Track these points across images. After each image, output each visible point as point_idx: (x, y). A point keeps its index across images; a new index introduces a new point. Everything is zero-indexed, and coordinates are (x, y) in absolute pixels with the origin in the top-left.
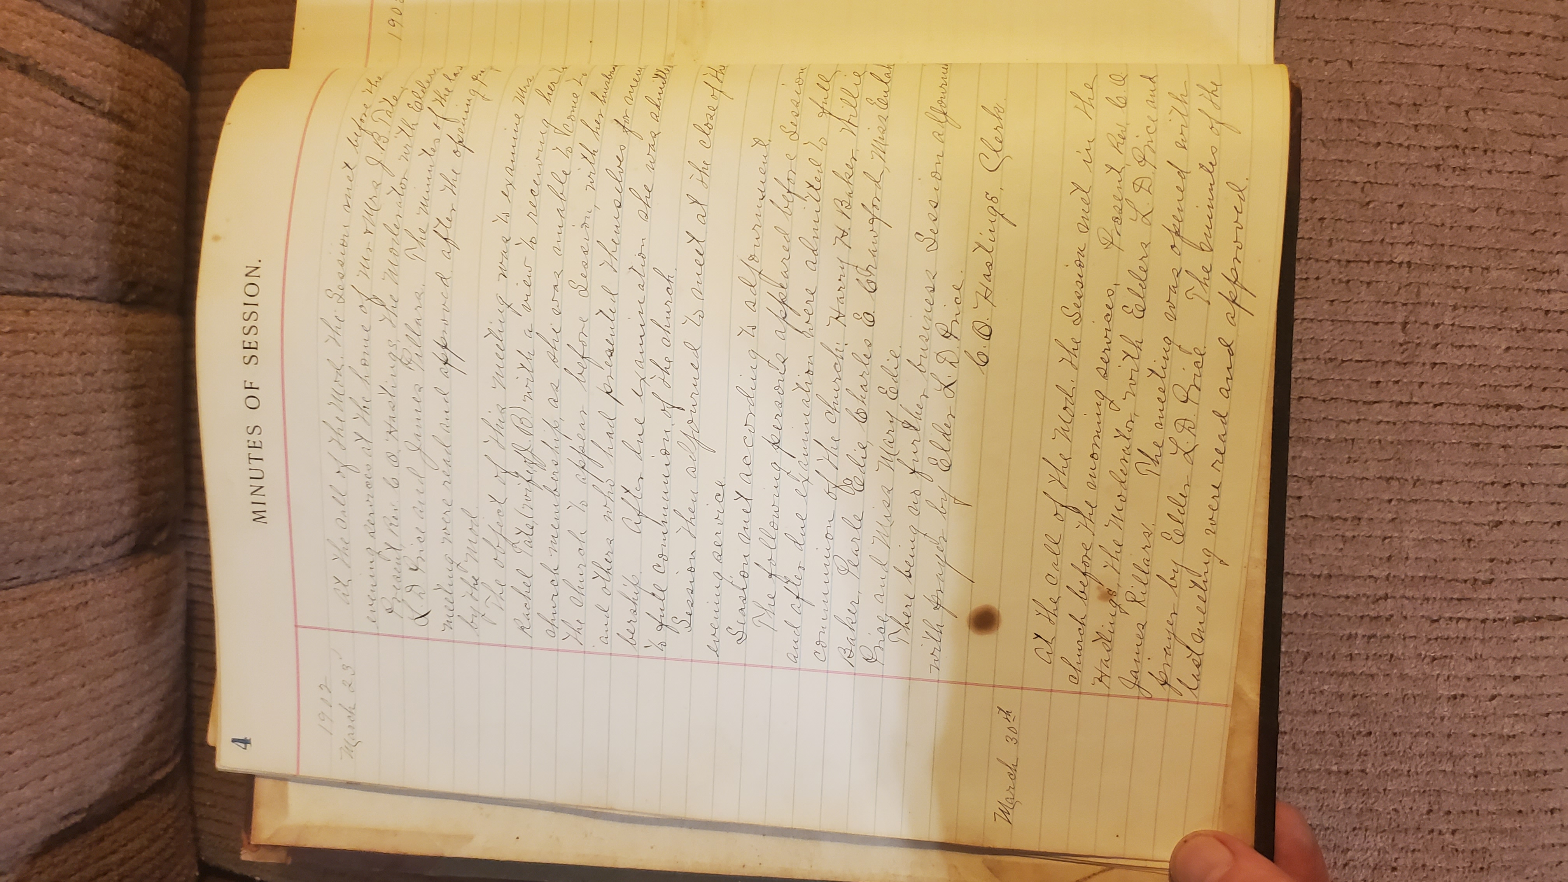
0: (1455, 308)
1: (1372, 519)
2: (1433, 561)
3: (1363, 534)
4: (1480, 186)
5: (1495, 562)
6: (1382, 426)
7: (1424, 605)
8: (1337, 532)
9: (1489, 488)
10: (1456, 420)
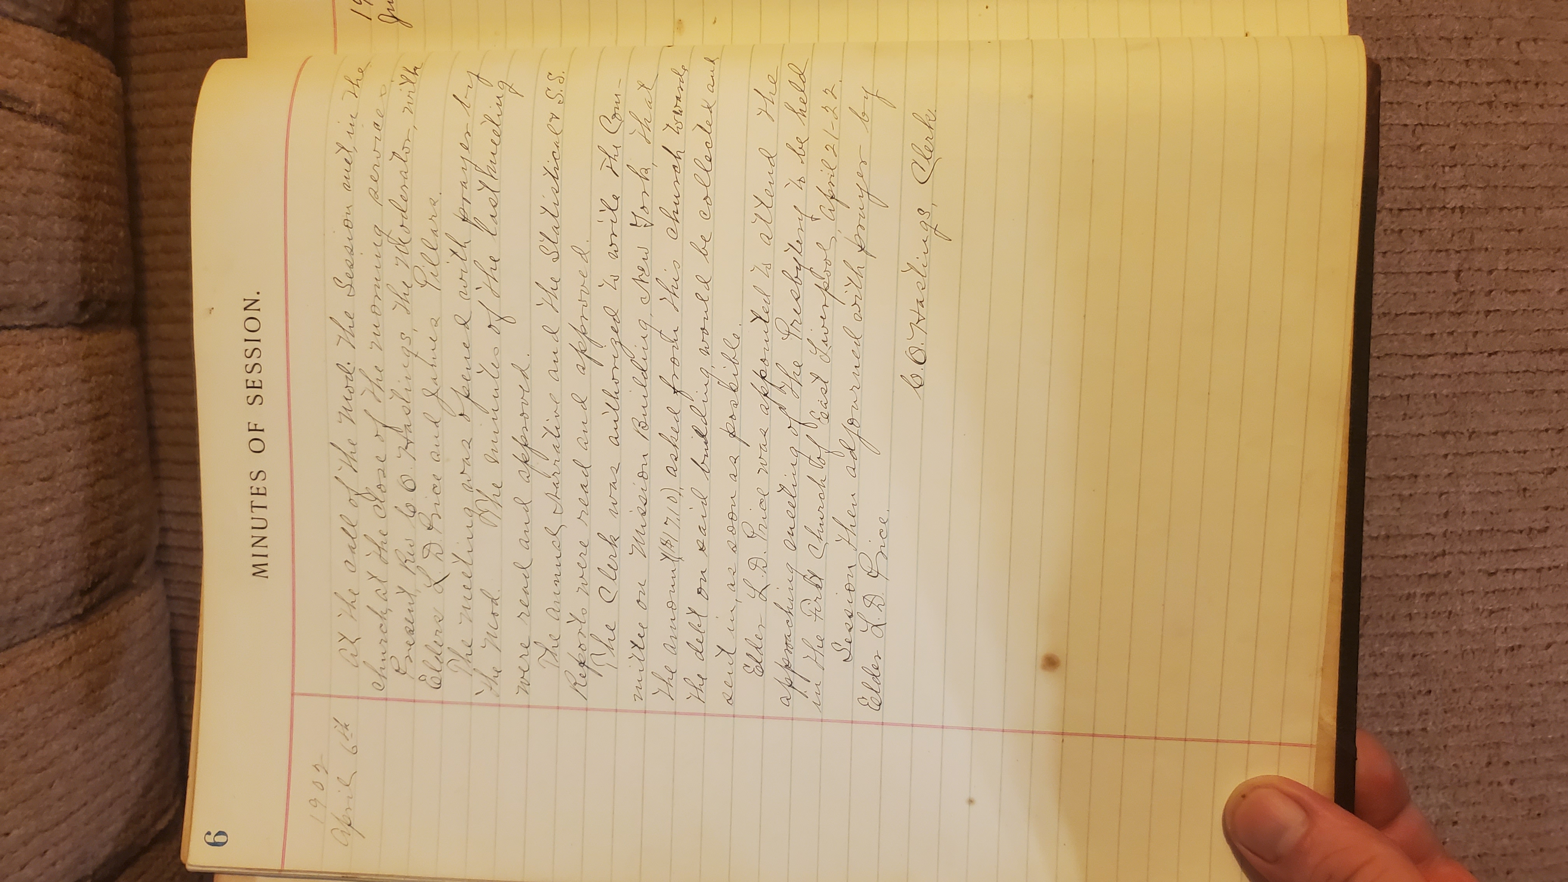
0: (1508, 251)
1: (1429, 475)
2: (1489, 515)
3: (1419, 491)
4: (1532, 122)
5: (1550, 509)
6: (1437, 380)
7: (1482, 559)
8: (1395, 492)
9: (1543, 435)
10: (1510, 369)
